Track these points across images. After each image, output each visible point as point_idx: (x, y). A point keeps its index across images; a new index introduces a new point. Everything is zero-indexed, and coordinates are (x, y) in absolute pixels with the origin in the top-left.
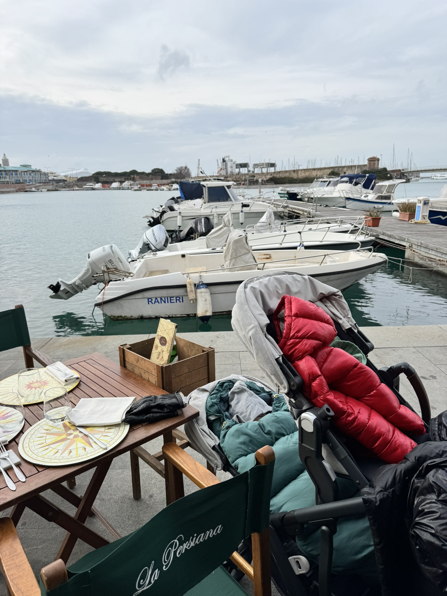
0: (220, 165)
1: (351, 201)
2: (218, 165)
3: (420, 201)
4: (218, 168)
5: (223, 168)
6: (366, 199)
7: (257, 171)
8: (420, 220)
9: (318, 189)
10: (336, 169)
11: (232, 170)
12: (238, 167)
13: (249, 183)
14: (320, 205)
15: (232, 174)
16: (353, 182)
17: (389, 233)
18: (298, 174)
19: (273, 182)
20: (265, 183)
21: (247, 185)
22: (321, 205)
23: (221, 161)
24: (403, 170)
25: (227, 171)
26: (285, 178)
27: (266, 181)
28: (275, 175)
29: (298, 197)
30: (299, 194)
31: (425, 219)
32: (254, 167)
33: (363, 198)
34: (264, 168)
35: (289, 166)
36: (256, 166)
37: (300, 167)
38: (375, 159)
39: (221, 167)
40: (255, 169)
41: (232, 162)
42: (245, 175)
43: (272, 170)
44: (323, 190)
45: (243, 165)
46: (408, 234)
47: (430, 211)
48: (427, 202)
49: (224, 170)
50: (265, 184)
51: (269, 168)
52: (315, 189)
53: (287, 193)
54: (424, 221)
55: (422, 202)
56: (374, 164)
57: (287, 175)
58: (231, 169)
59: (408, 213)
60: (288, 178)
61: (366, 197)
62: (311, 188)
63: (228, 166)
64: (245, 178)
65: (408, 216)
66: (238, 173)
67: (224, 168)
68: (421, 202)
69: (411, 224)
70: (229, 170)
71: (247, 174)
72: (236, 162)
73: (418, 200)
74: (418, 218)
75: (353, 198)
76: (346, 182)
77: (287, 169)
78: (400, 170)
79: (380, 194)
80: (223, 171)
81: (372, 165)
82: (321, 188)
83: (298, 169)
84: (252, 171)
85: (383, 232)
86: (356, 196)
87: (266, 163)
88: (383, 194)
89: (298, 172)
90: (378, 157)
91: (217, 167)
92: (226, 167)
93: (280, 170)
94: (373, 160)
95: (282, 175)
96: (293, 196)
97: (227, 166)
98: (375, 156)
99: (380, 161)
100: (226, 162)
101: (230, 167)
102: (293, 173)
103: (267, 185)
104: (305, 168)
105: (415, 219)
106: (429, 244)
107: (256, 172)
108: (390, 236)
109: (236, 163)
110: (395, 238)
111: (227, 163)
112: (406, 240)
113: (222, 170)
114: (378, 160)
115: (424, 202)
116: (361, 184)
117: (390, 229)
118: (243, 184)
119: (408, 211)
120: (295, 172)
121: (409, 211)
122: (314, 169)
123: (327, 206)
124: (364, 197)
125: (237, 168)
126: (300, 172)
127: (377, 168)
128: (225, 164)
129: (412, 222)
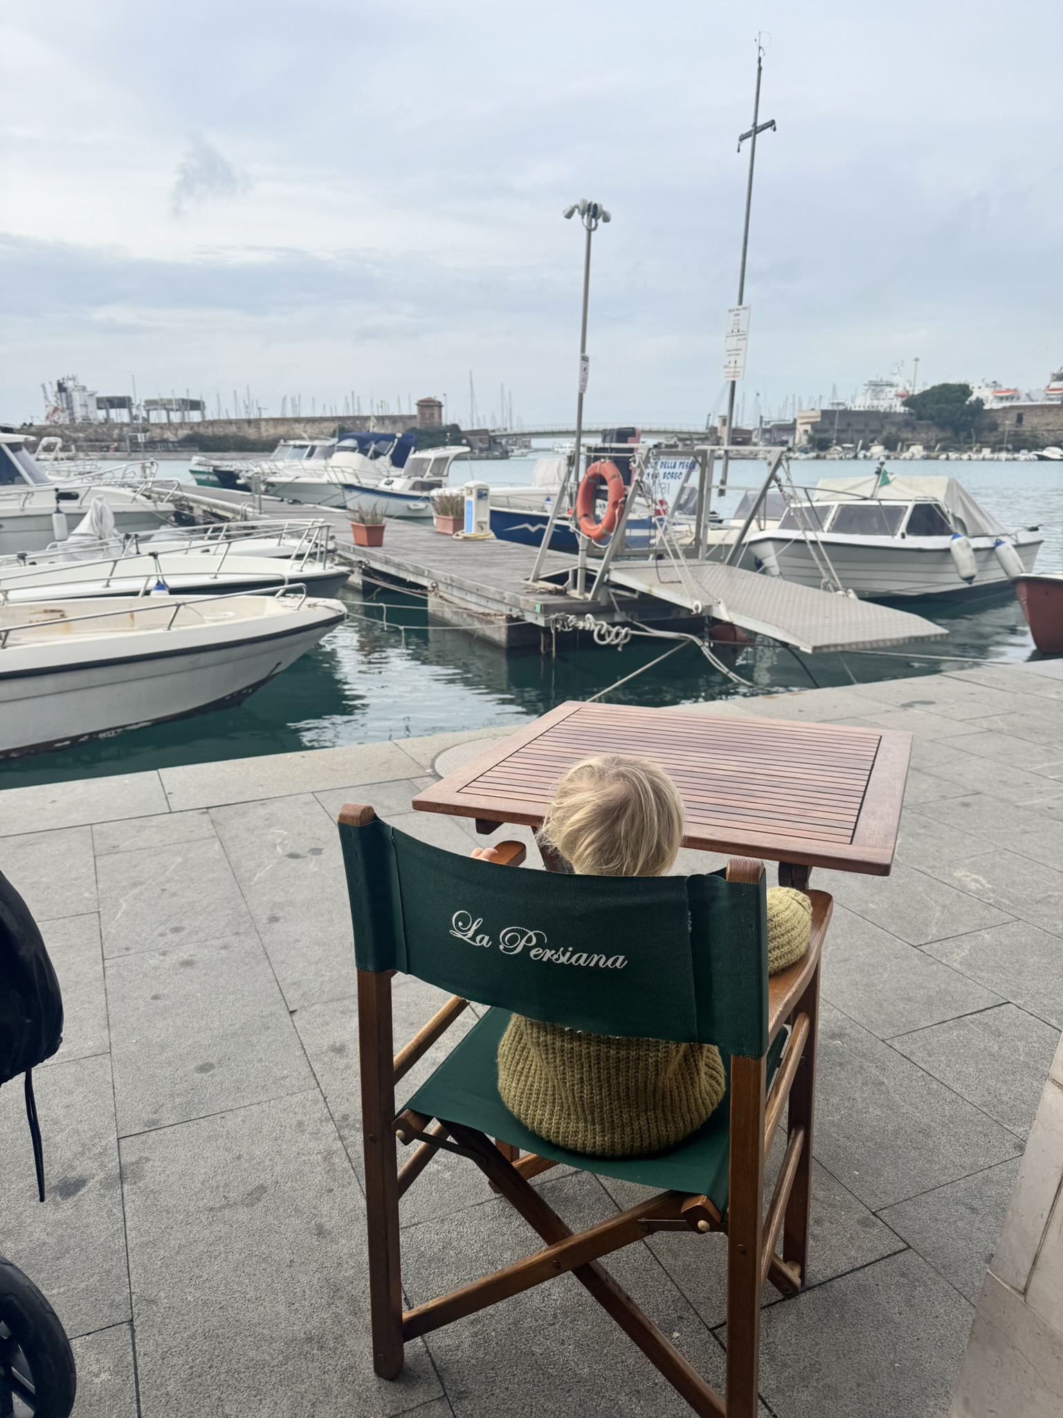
0: (52, 399)
1: (355, 494)
2: (46, 397)
3: (470, 490)
4: (47, 406)
5: (60, 407)
6: (387, 488)
7: (158, 417)
8: (473, 532)
9: (287, 464)
10: (349, 422)
11: (87, 412)
12: (103, 406)
13: (131, 447)
14: (279, 499)
15: (89, 424)
16: (368, 450)
17: (396, 559)
18: (259, 429)
19: (195, 446)
20: (174, 446)
21: (126, 451)
22: (282, 500)
23: (52, 387)
24: (494, 431)
25: (72, 414)
26: (225, 438)
27: (178, 442)
28: (202, 430)
29: (239, 482)
30: (241, 475)
31: (482, 529)
32: (147, 408)
33: (382, 486)
34: (173, 410)
35: (236, 409)
36: (151, 404)
37: (262, 413)
38: (432, 404)
39: (55, 405)
40: (151, 412)
41: (86, 394)
42: (123, 425)
43: (195, 416)
44: (300, 467)
45: (116, 402)
46: (434, 561)
47: (492, 512)
48: (484, 492)
49: (63, 411)
50: (176, 451)
51: (186, 413)
52: (280, 464)
53: (214, 471)
54: (481, 534)
55: (474, 492)
56: (432, 415)
57: (233, 429)
58: (84, 409)
59: (451, 517)
60: (233, 437)
61: (388, 484)
62: (273, 461)
63: (74, 402)
64: (120, 435)
65: (451, 524)
66: (103, 421)
67: (65, 406)
68: (471, 492)
69: (456, 540)
70: (79, 413)
71: (127, 425)
72: (96, 393)
73: (468, 488)
74: (470, 529)
75: (358, 485)
76: (353, 450)
77: (233, 417)
78: (486, 432)
79: (419, 479)
80: (60, 414)
81: (428, 416)
82: (296, 462)
83: (258, 417)
84: (143, 418)
85: (386, 558)
86: (367, 482)
87: (176, 400)
88: (425, 479)
89: (259, 424)
90: (438, 399)
91: (43, 403)
92: (68, 404)
93: (216, 417)
94: (429, 406)
95: (219, 431)
96: (227, 480)
97: (71, 402)
98: (433, 397)
99: (443, 409)
100: (69, 390)
101: (81, 405)
102: (246, 425)
103: (181, 451)
104: (277, 415)
105: (465, 530)
106: (464, 581)
107: (152, 421)
108: (399, 566)
109: (98, 395)
110: (407, 570)
111: (71, 396)
112: (426, 573)
113: (58, 412)
114: (440, 406)
115: (478, 493)
116: (385, 455)
117: (403, 551)
118: (117, 450)
119: (450, 513)
120: (252, 425)
121: (453, 513)
122: (298, 420)
123: (295, 502)
124: (386, 484)
125: (99, 408)
126: (263, 424)
127: (437, 425)
128: (67, 398)
129: (460, 538)
